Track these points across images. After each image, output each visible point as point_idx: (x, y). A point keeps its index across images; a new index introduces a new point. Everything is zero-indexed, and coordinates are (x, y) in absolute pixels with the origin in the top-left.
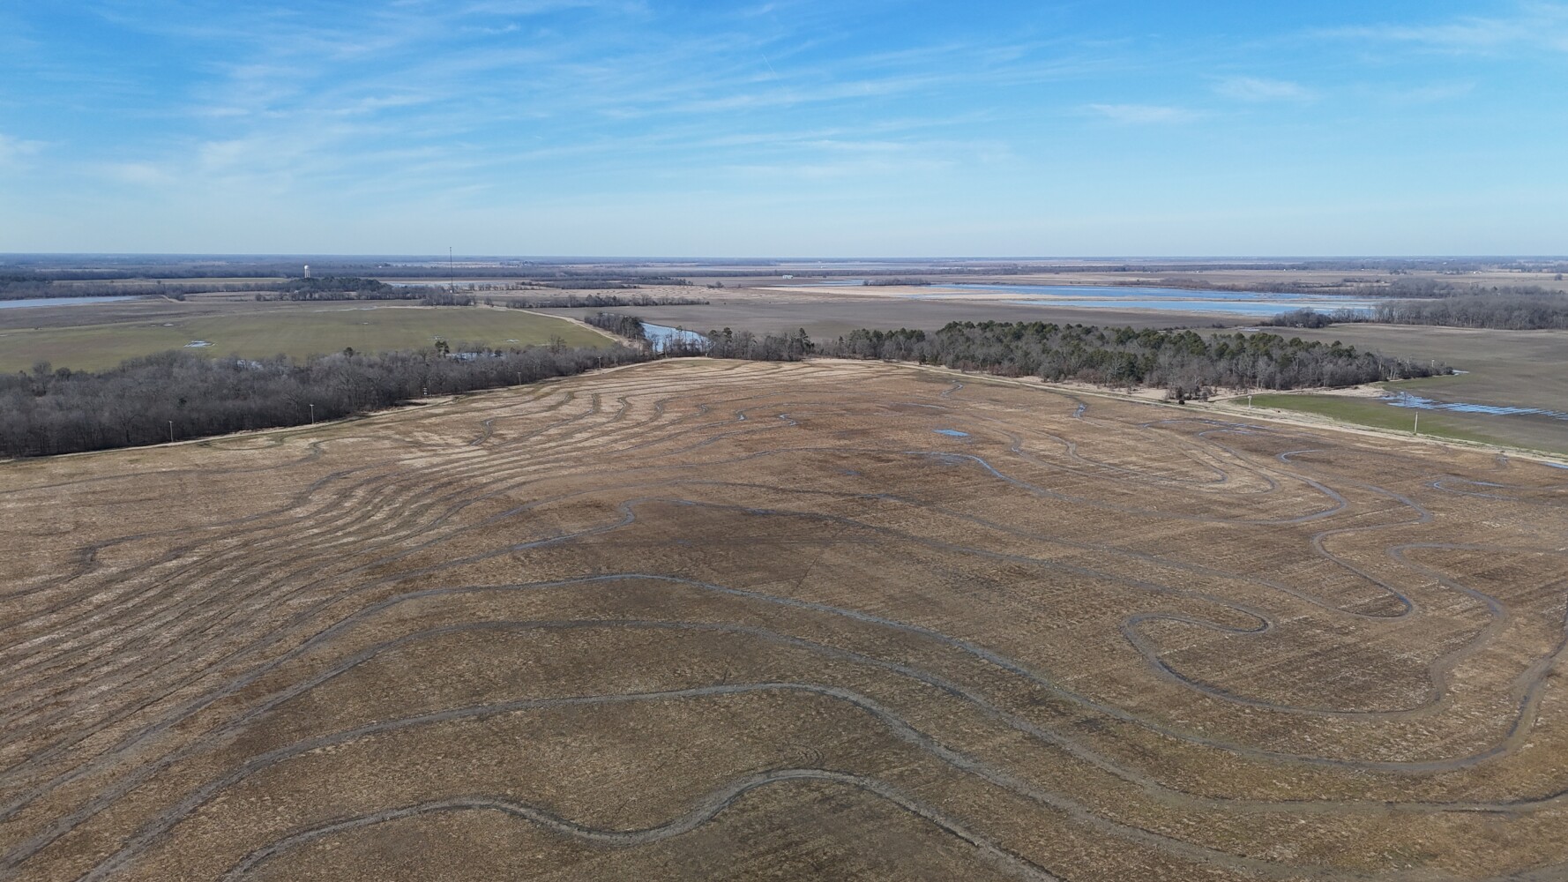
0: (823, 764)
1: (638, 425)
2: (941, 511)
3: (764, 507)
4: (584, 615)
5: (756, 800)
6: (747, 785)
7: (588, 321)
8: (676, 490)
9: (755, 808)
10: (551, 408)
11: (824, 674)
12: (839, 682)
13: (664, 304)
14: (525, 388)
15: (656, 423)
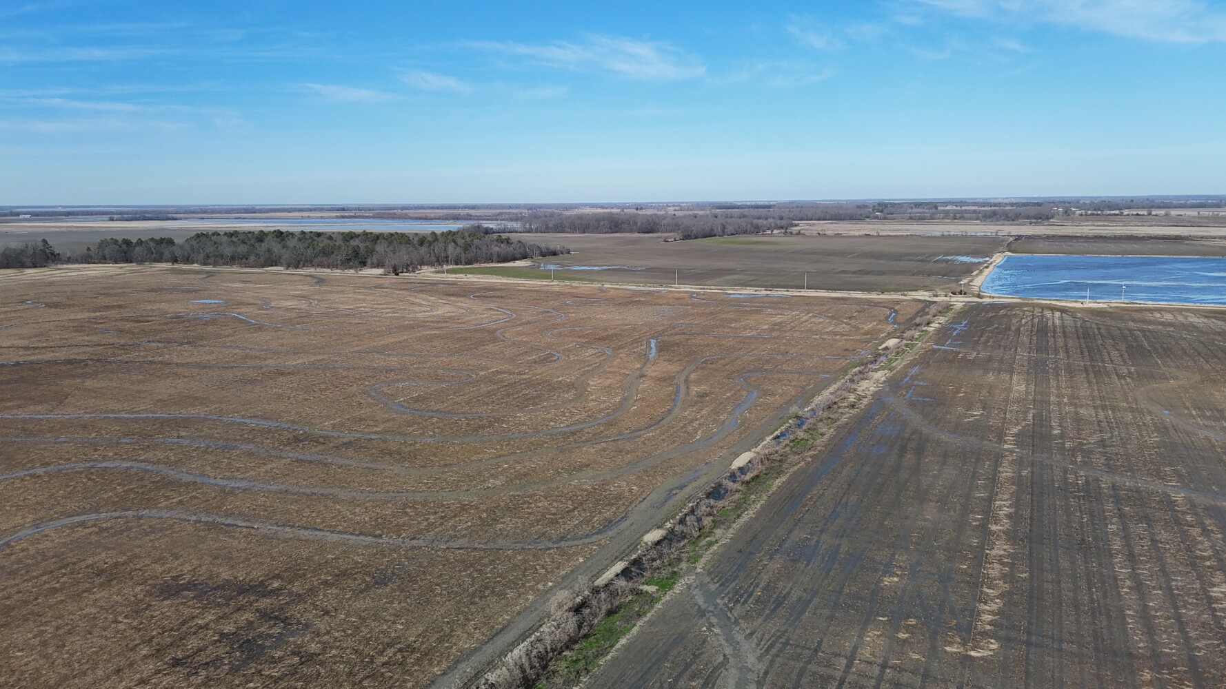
0: (97, 510)
2: (202, 346)
3: (15, 360)
5: (25, 545)
9: (23, 550)
11: (94, 455)
12: (110, 458)
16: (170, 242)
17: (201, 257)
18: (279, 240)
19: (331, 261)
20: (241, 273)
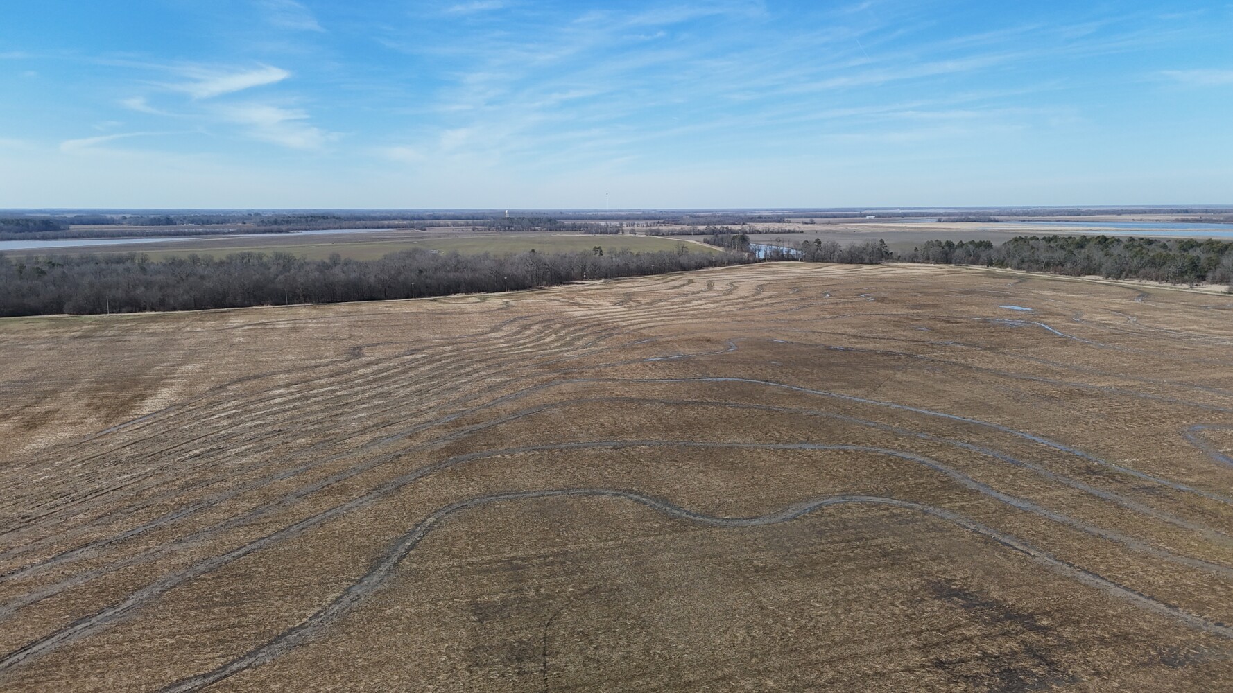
0: (891, 496)
1: (742, 298)
2: (1004, 354)
3: (845, 346)
4: (695, 398)
5: (832, 511)
6: (825, 501)
7: (706, 242)
8: (771, 334)
9: (830, 515)
10: (674, 288)
11: (894, 444)
12: (907, 449)
13: (766, 233)
14: (657, 277)
15: (756, 297)
16: (989, 245)
17: (1016, 261)
18: (1101, 247)
19: (1160, 273)
20: (1054, 281)
